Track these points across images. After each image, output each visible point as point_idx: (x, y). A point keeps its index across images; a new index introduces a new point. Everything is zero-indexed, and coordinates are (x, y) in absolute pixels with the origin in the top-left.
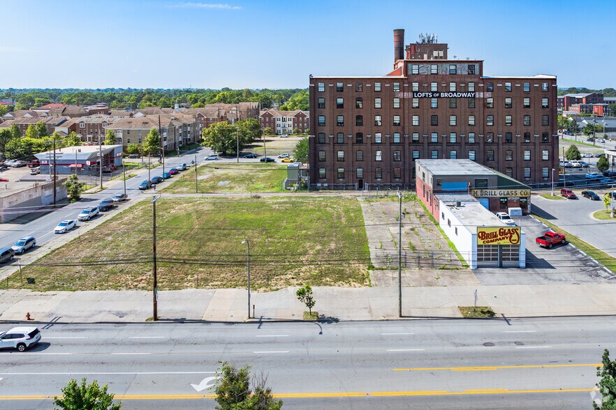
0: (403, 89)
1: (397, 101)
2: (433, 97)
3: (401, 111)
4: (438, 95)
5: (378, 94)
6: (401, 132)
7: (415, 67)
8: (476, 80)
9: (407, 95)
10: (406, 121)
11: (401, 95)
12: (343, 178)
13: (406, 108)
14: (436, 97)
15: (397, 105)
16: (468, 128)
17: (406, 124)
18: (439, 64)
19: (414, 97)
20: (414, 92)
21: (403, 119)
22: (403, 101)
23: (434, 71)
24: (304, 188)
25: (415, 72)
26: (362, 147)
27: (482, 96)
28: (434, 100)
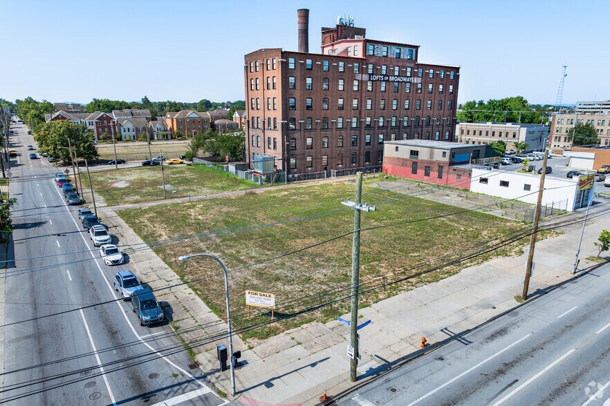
0: (362, 71)
1: (356, 83)
2: (384, 80)
3: (359, 94)
4: (387, 78)
5: (341, 76)
6: (358, 116)
7: (371, 47)
8: (412, 65)
9: (365, 77)
10: (363, 104)
11: (359, 77)
12: (312, 167)
13: (364, 90)
14: (386, 81)
15: (355, 88)
16: (405, 111)
17: (363, 108)
18: (389, 46)
19: (370, 80)
20: (370, 74)
21: (360, 103)
22: (361, 83)
23: (385, 54)
24: (279, 180)
25: (371, 53)
26: (328, 133)
27: (415, 82)
28: (383, 84)
